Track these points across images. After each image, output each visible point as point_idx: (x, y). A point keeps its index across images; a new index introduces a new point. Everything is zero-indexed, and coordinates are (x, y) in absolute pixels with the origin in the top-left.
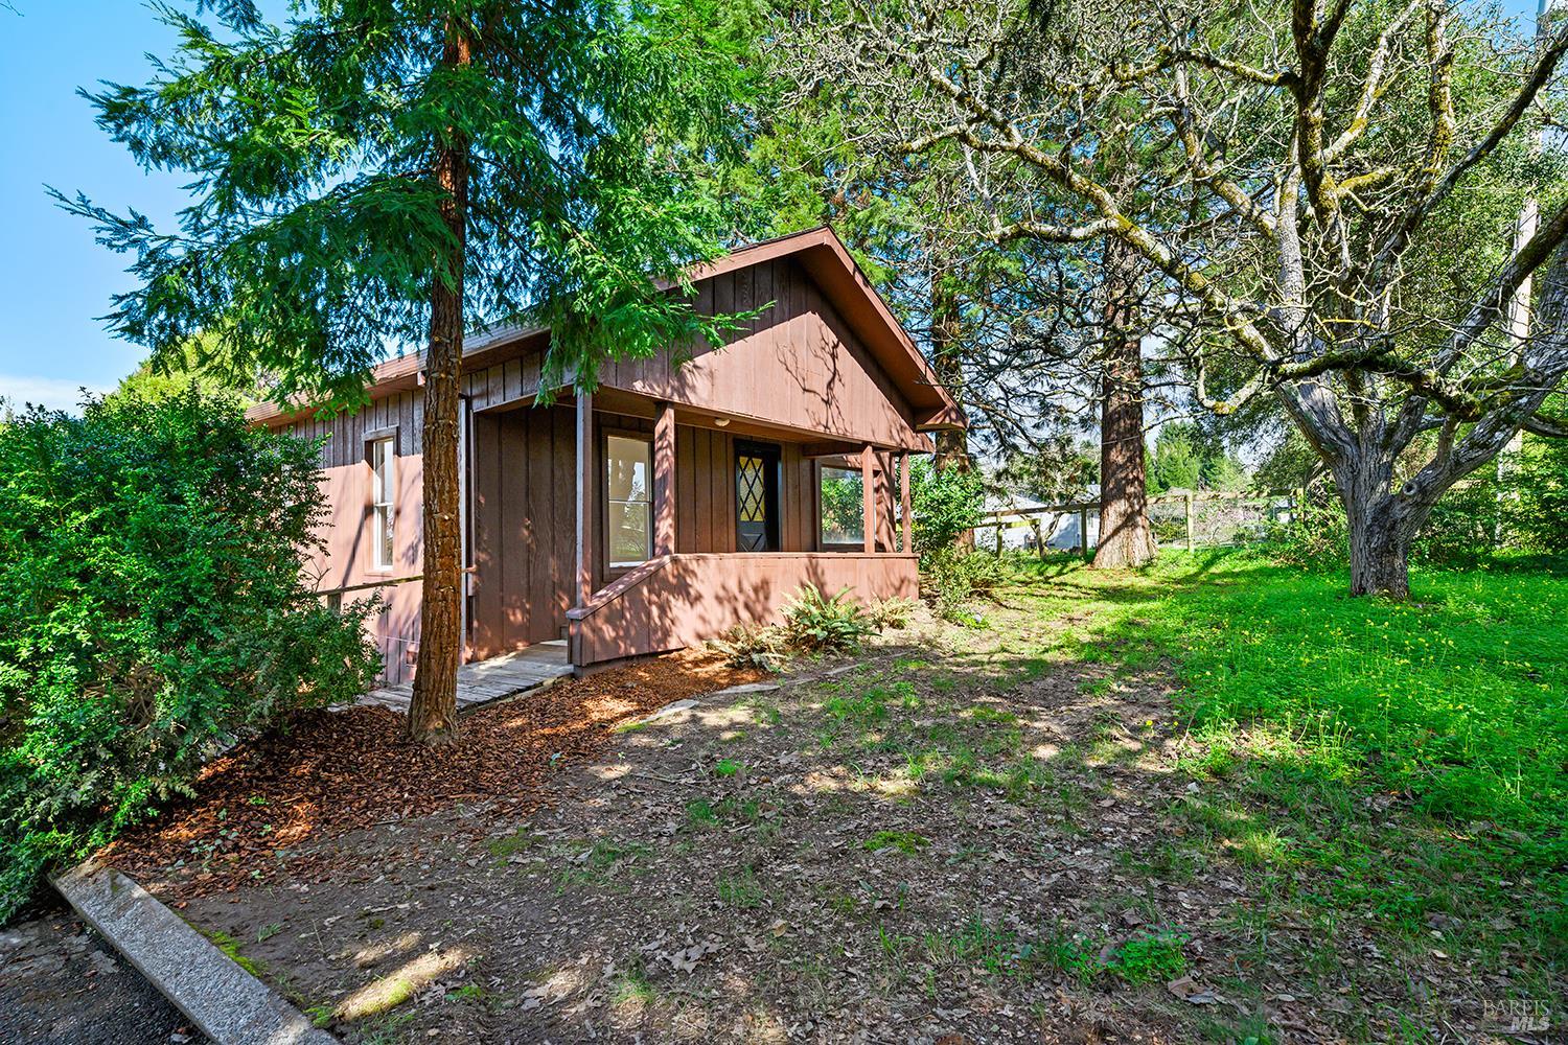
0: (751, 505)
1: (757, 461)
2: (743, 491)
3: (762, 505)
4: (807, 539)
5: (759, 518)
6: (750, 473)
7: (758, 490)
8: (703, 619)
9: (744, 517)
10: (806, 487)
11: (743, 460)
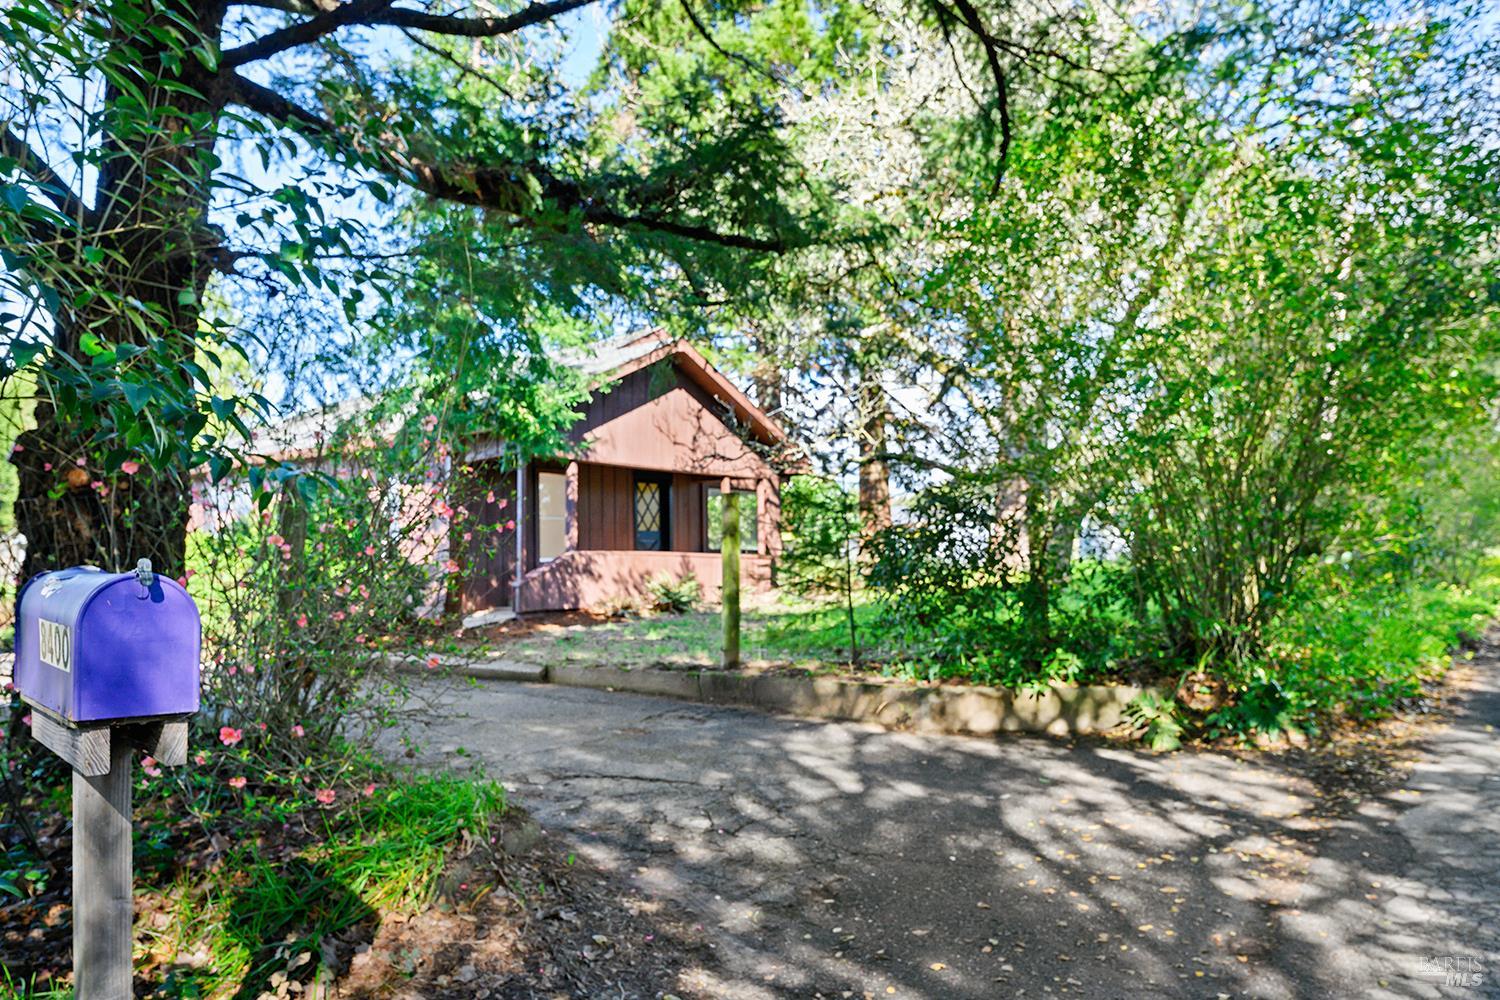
0: (648, 519)
1: (654, 486)
2: (641, 507)
3: (657, 519)
4: (695, 542)
5: (655, 528)
6: (647, 495)
7: (655, 507)
8: (604, 592)
9: (642, 528)
10: (694, 505)
11: (642, 486)
